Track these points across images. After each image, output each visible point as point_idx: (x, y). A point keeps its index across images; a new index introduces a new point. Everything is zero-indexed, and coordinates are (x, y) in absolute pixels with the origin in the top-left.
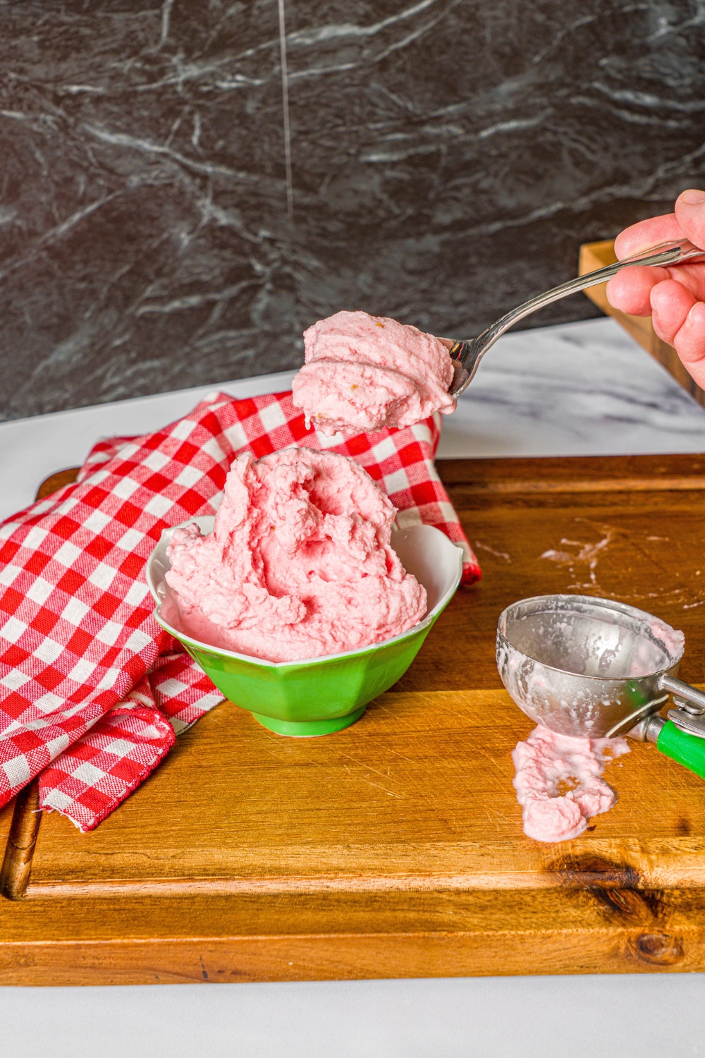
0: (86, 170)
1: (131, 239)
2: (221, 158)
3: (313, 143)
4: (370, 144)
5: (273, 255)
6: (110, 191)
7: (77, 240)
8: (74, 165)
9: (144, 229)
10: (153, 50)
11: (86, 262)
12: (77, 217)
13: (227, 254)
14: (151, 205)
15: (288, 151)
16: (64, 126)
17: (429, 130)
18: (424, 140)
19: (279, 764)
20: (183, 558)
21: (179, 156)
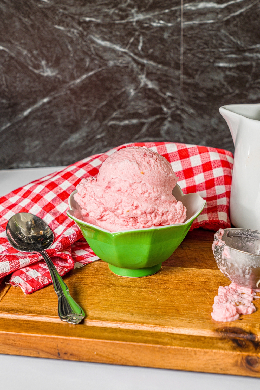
0: (90, 56)
1: (108, 89)
2: (151, 57)
3: (193, 55)
4: (220, 58)
5: (172, 105)
6: (100, 67)
7: (84, 87)
8: (85, 53)
9: (114, 86)
10: (123, 6)
11: (87, 98)
12: (84, 77)
13: (151, 101)
14: (118, 75)
15: (181, 57)
16: (81, 35)
17: (247, 54)
18: (245, 59)
19: (115, 285)
20: (82, 188)
21: (132, 54)
